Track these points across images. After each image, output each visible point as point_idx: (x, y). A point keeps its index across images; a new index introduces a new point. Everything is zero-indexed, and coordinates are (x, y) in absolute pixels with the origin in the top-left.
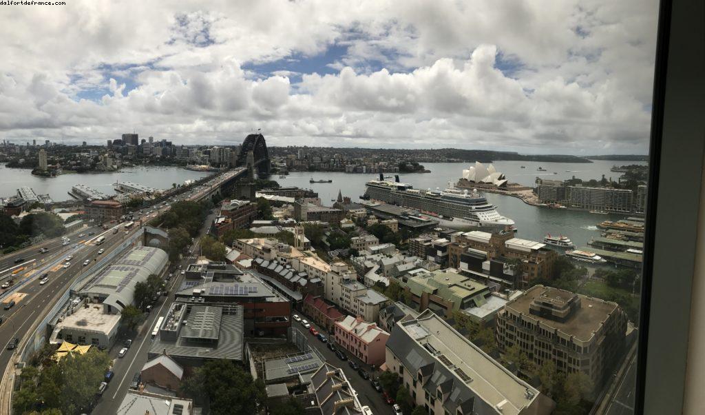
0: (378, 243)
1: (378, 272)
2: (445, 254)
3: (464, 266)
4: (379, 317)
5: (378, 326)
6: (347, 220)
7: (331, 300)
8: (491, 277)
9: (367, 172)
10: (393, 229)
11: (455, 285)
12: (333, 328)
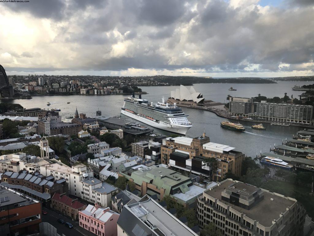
0: (108, 147)
1: (109, 169)
2: (158, 154)
3: (172, 163)
4: (111, 202)
5: (111, 209)
6: (83, 132)
7: (74, 195)
8: (192, 172)
9: (97, 95)
10: (119, 137)
11: (166, 176)
12: (77, 216)
